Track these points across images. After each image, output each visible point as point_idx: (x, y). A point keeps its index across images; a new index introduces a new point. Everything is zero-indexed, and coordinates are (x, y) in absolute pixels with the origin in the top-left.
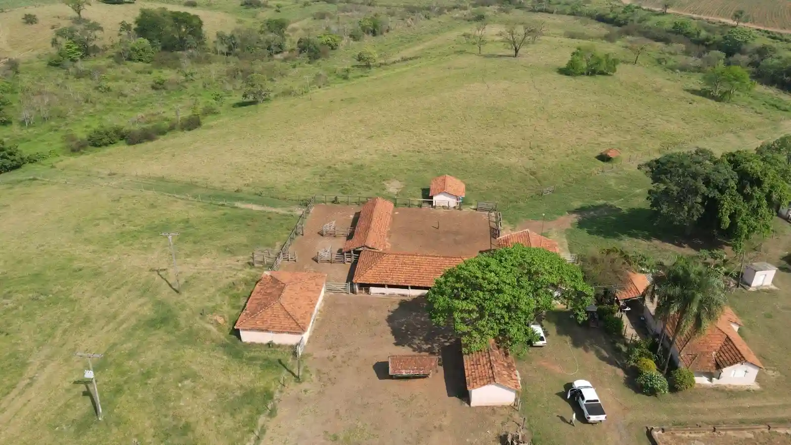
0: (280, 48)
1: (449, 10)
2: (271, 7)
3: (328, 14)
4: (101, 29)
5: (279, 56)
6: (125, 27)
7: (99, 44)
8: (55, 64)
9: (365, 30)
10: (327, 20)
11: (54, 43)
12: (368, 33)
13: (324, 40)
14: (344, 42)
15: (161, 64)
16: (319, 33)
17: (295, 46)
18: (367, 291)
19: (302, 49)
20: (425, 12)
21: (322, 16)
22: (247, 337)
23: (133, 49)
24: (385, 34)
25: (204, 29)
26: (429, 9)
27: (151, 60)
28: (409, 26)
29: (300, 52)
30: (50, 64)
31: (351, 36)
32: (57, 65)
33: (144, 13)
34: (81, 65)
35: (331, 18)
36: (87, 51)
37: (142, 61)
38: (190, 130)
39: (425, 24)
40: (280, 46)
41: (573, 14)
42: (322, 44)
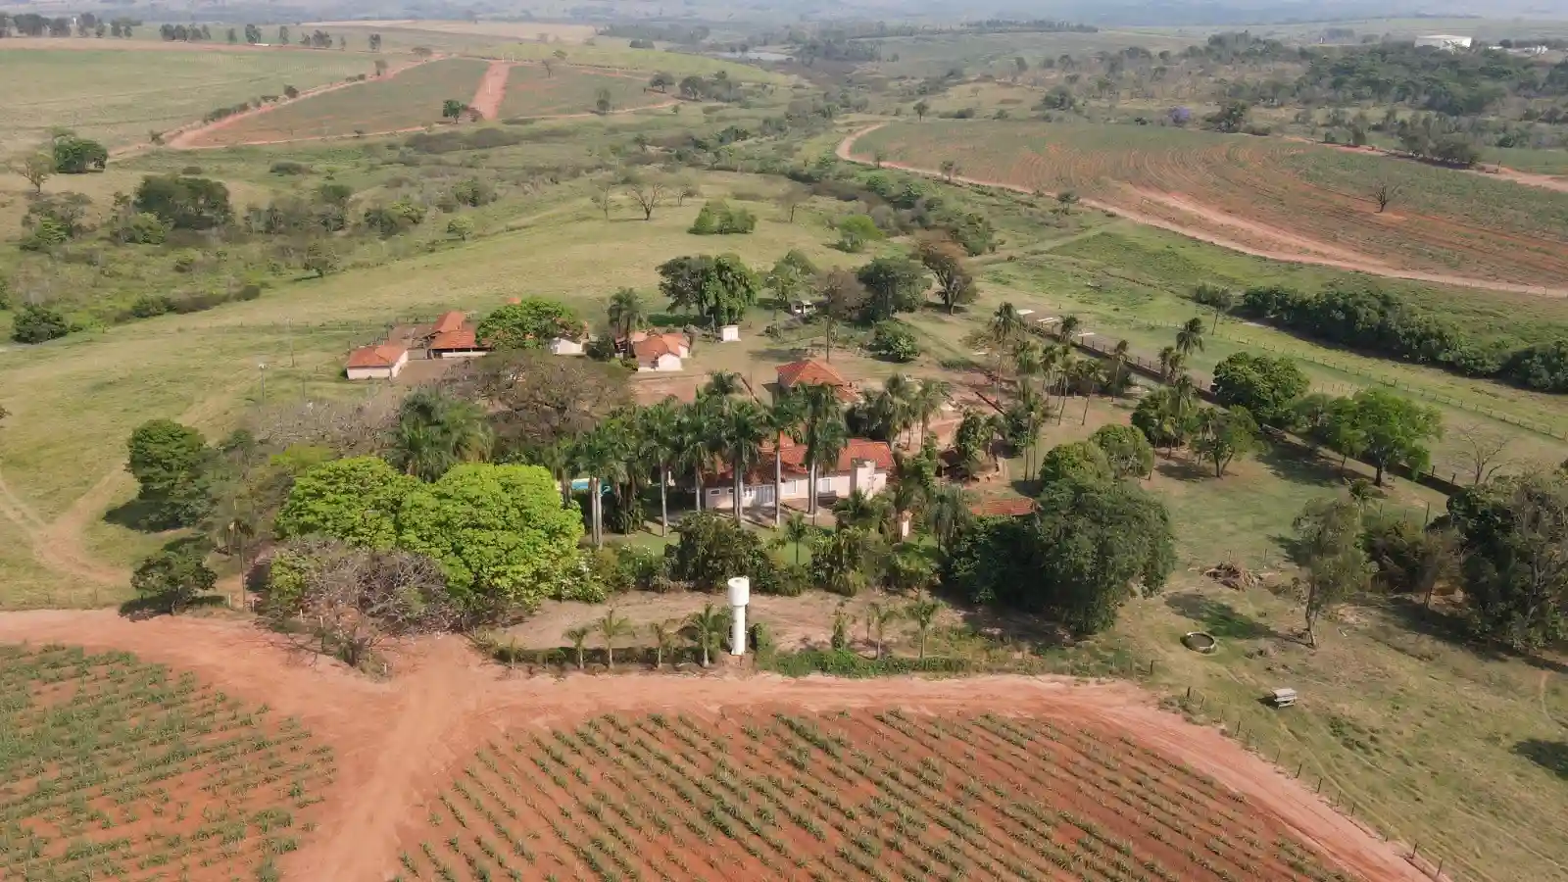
0: (341, 224)
1: (589, 170)
2: (317, 173)
3: (406, 180)
4: (88, 202)
5: (340, 233)
6: (121, 199)
7: (85, 222)
8: (29, 247)
9: (462, 199)
10: (405, 189)
11: (26, 222)
12: (465, 203)
13: (402, 210)
14: (432, 212)
15: (178, 245)
16: (396, 203)
17: (362, 220)
18: (440, 356)
19: (371, 223)
20: (552, 174)
21: (398, 183)
22: (352, 374)
23: (137, 227)
24: (490, 203)
25: (231, 200)
26: (558, 170)
27: (163, 240)
28: (526, 193)
29: (370, 226)
30: (24, 248)
31: (439, 206)
32: (35, 249)
33: (148, 181)
34: (71, 247)
35: (412, 185)
36: (72, 231)
37: (149, 242)
38: (247, 299)
39: (551, 190)
40: (342, 220)
41: (762, 172)
42: (401, 216)
